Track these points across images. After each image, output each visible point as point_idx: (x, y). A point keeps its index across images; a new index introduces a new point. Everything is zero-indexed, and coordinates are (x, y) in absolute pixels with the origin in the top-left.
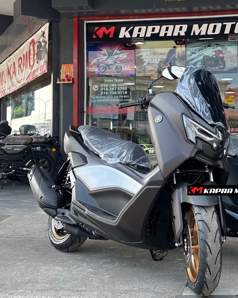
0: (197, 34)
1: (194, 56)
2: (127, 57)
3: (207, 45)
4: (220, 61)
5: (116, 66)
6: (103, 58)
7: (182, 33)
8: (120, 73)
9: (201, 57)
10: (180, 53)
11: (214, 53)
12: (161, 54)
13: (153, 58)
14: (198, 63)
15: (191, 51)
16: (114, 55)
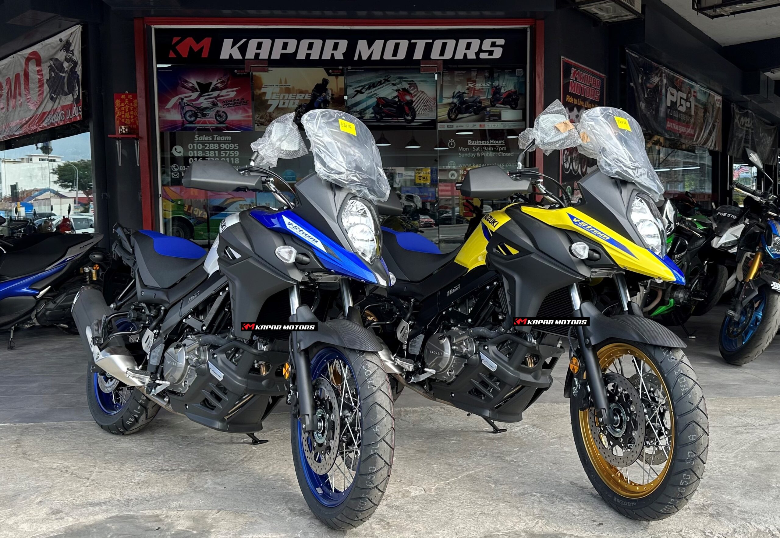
0: (365, 57)
1: (360, 97)
2: (236, 96)
3: (384, 78)
4: (405, 107)
5: (216, 111)
6: (190, 96)
7: (339, 56)
8: (224, 125)
9: (373, 101)
10: (336, 91)
11: (396, 94)
12: (301, 92)
13: (286, 98)
14: (367, 111)
15: (356, 88)
16: (211, 91)
